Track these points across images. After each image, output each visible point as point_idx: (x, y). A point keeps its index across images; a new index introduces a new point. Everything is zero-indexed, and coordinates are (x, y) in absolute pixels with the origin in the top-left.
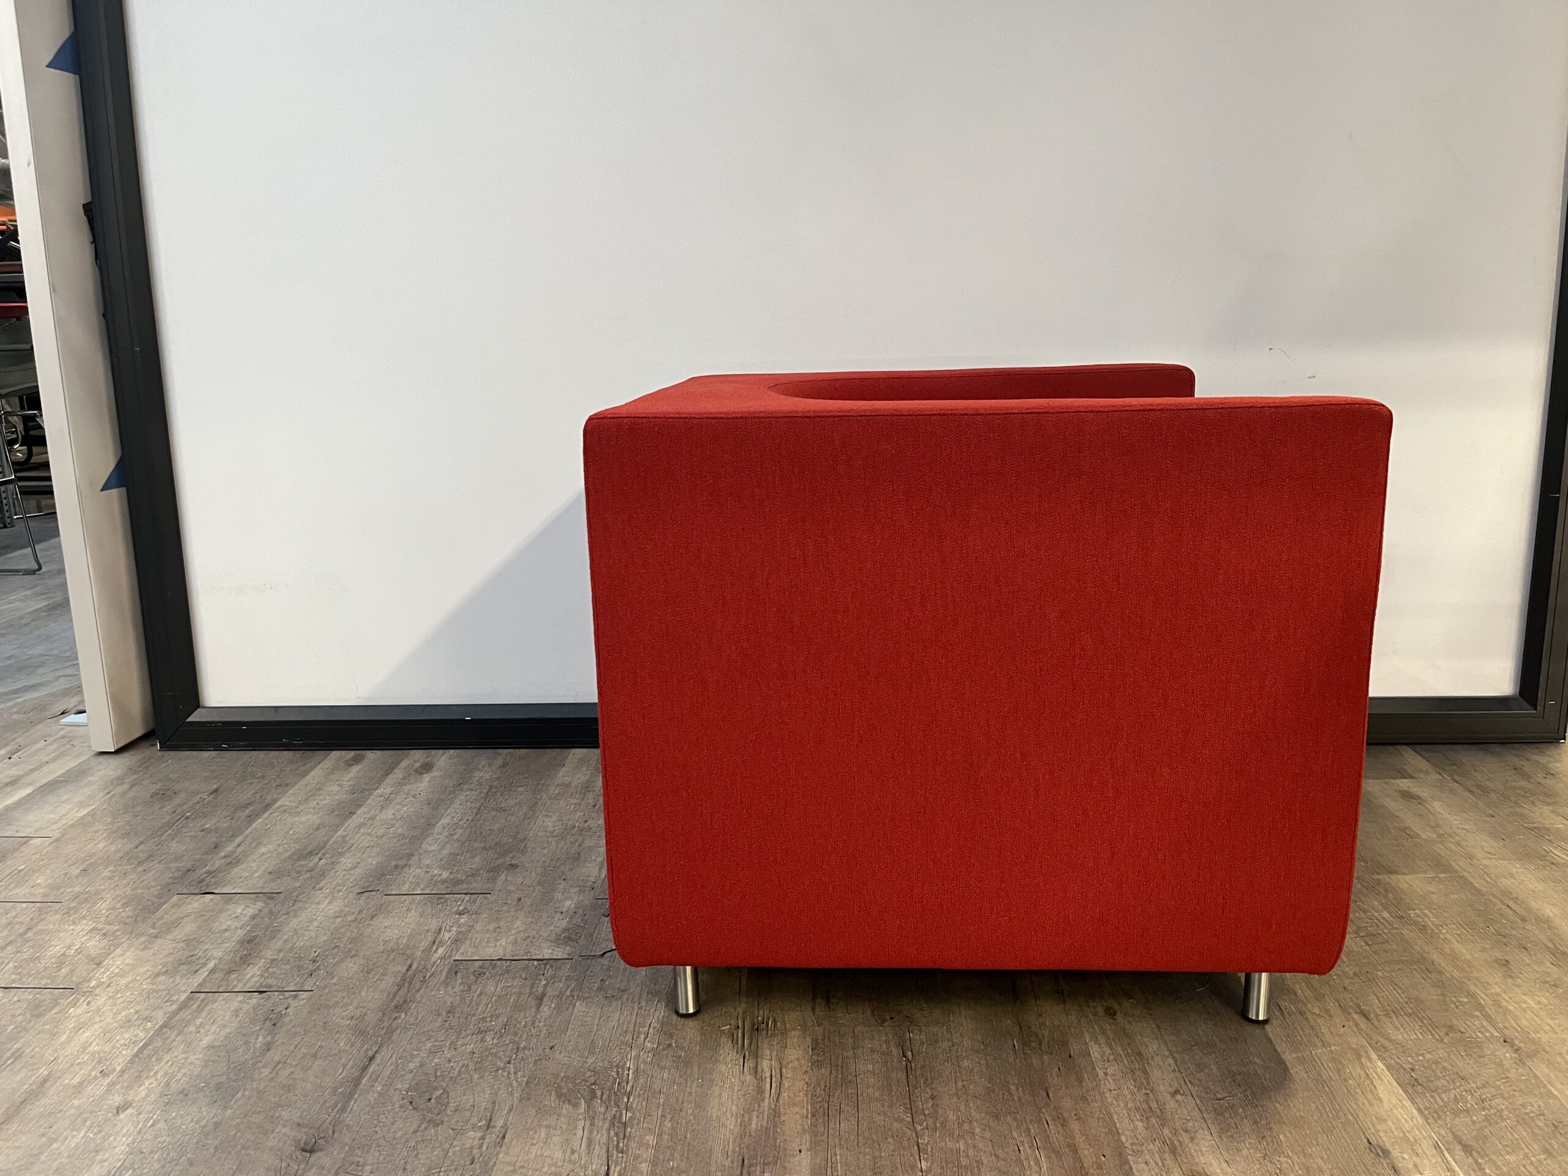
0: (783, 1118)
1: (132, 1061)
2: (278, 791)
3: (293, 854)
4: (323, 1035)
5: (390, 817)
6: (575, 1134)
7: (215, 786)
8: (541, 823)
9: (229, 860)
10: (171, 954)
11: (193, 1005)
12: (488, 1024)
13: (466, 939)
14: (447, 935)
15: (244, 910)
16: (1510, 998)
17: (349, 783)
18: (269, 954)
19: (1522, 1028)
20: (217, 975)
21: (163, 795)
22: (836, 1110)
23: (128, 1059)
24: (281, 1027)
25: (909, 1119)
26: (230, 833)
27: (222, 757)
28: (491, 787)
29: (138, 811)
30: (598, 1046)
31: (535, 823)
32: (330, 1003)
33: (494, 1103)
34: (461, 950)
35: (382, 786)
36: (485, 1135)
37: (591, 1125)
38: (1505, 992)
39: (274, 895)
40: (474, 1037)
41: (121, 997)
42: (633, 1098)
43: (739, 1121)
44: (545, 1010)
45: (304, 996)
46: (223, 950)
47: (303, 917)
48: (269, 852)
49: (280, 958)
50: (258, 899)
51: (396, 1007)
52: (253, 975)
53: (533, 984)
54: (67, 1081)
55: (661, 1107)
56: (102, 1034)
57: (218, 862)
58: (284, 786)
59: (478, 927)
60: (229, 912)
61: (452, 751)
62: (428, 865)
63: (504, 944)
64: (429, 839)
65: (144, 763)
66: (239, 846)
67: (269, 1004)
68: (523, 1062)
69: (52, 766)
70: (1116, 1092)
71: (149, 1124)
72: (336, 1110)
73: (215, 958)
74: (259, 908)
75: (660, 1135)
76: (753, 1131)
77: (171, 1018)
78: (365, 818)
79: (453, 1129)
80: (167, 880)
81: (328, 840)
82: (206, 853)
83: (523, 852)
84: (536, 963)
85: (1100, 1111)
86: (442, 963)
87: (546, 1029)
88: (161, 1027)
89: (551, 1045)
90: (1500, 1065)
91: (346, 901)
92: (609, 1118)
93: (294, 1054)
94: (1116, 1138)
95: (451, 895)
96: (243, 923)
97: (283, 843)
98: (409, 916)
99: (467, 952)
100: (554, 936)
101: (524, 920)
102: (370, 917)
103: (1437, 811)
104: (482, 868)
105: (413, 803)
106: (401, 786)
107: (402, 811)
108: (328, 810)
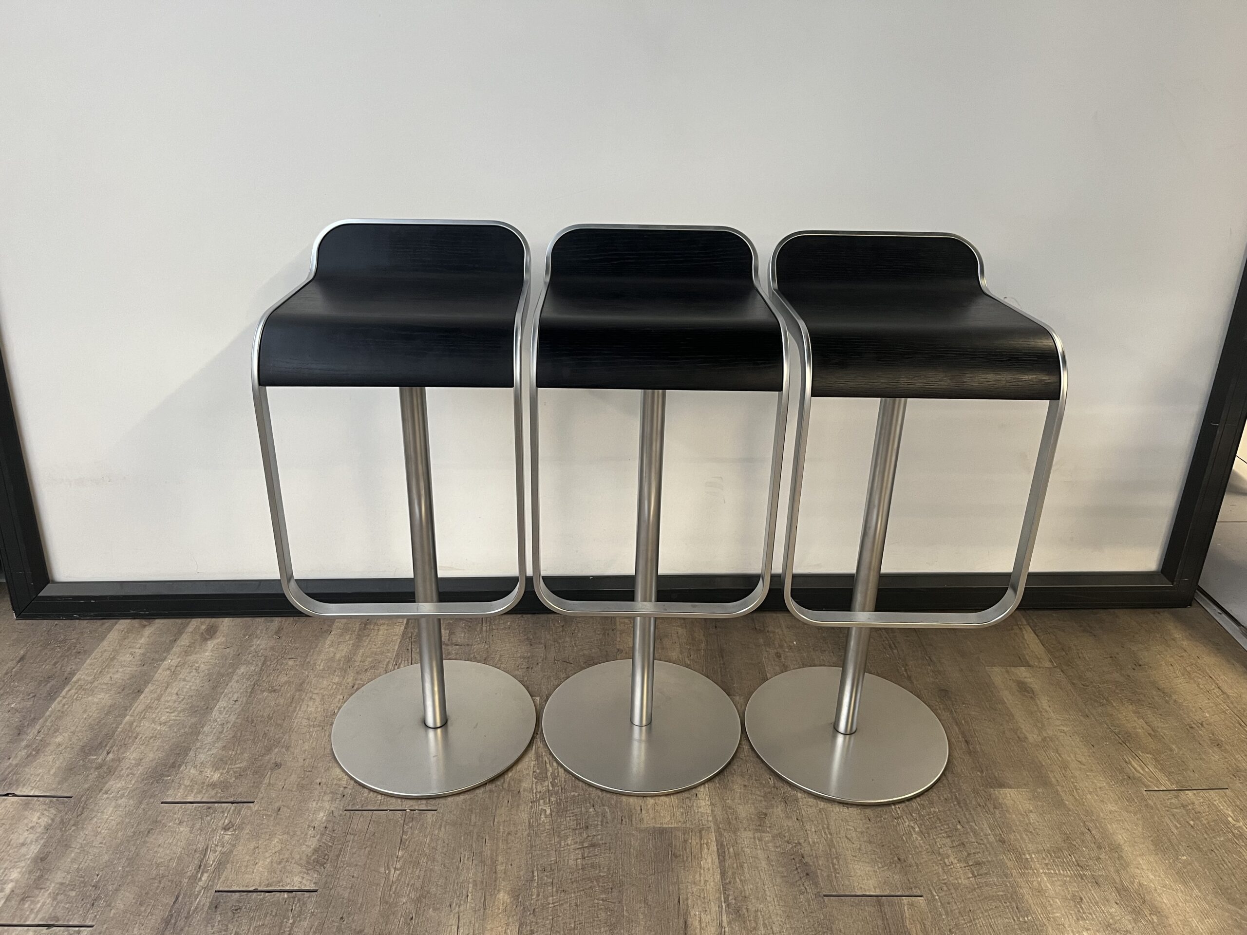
3: (84, 746)
5: (174, 697)
7: (22, 653)
8: (306, 708)
9: (29, 751)
13: (228, 862)
14: (211, 859)
15: (39, 818)
17: (141, 652)
18: (58, 876)
26: (33, 715)
31: (300, 708)
34: (223, 878)
35: (170, 656)
39: (66, 800)
46: (19, 870)
47: (89, 828)
48: (64, 742)
49: (68, 882)
50: (52, 804)
52: (43, 903)
53: (282, 923)
57: (19, 754)
59: (240, 846)
60: (26, 821)
62: (202, 763)
63: (260, 869)
66: (38, 733)
73: (11, 881)
74: (52, 817)
81: (117, 728)
82: (11, 741)
83: (287, 748)
84: (286, 895)
86: (205, 894)
95: (220, 804)
96: (38, 835)
97: (77, 730)
98: (180, 831)
99: (228, 881)
100: (304, 858)
101: (281, 837)
102: (147, 832)
103: (1044, 707)
104: (249, 768)
105: (195, 679)
106: (187, 656)
107: (185, 690)
108: (119, 687)
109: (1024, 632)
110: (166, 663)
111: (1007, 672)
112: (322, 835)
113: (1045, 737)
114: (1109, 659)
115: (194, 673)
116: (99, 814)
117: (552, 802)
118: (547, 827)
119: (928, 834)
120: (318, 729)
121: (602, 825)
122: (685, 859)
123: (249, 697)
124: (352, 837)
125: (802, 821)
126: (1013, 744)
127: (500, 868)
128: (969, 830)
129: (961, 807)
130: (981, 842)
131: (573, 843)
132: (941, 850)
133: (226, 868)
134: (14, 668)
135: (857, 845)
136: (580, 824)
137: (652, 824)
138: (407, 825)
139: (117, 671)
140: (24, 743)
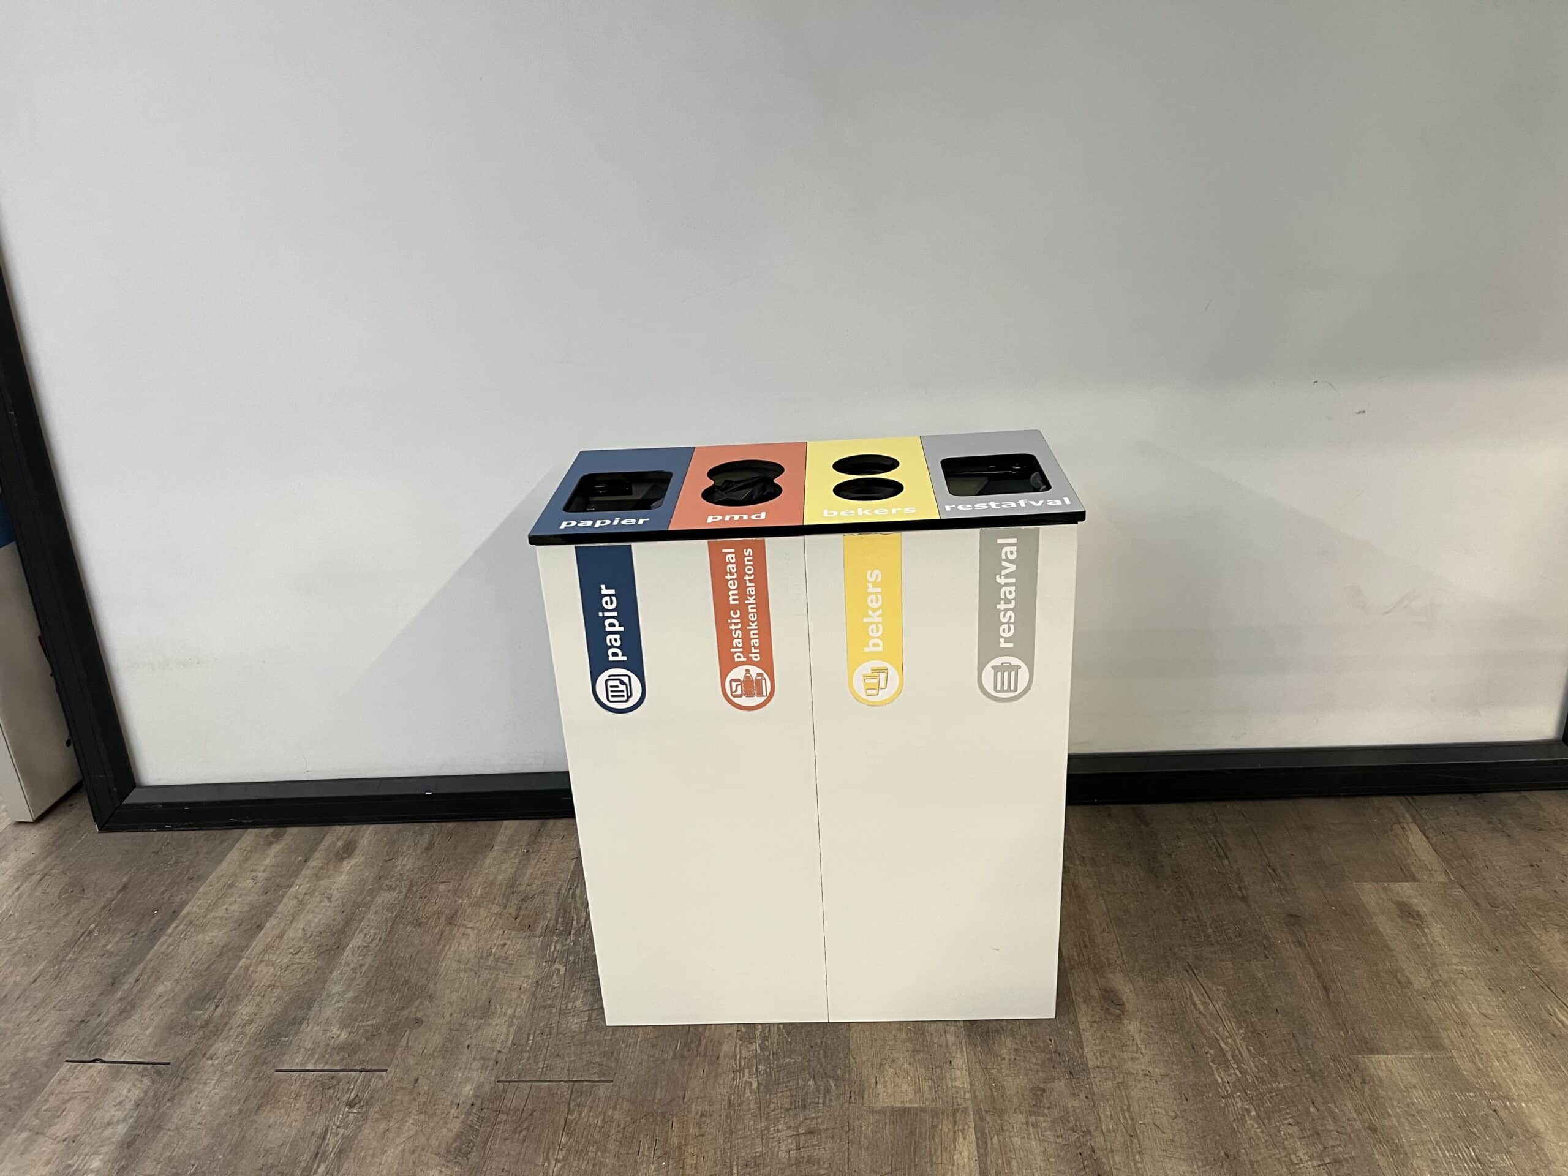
3: (189, 997)
5: (300, 934)
7: (125, 879)
8: (456, 947)
9: (123, 1007)
10: (50, 1163)
14: (331, 1143)
15: (130, 1091)
17: (263, 875)
18: (146, 1166)
21: (71, 894)
26: (130, 961)
28: (411, 884)
29: (43, 920)
31: (450, 946)
35: (298, 882)
39: (163, 1068)
47: (187, 1105)
48: (166, 992)
50: (146, 1073)
57: (112, 1007)
58: (195, 880)
61: (377, 826)
62: (328, 1019)
63: (390, 1159)
64: (335, 973)
66: (137, 981)
78: (272, 937)
80: (58, 1037)
82: (103, 993)
83: (431, 996)
91: (235, 1079)
96: (126, 1112)
97: (182, 977)
98: (296, 1107)
100: (443, 1145)
101: (417, 1117)
102: (256, 1108)
103: (1437, 939)
104: (384, 1025)
105: (326, 910)
106: (318, 880)
107: (313, 925)
108: (236, 922)
109: (1409, 833)
110: (293, 890)
111: (1384, 888)
112: (468, 1114)
113: (1437, 981)
114: (1530, 869)
115: (326, 903)
116: (201, 1086)
117: (760, 1072)
118: (752, 1106)
119: (1269, 1119)
120: (470, 974)
121: (824, 1104)
122: (933, 1152)
123: (390, 932)
124: (504, 1117)
125: (1093, 1100)
126: (1392, 992)
127: (690, 1161)
128: (1326, 1114)
129: (1315, 1081)
130: (1344, 1131)
131: (785, 1129)
132: (1286, 1142)
133: (347, 1158)
134: (114, 900)
135: (1168, 1135)
136: (795, 1101)
137: (888, 1103)
138: (574, 1101)
139: (235, 901)
140: (119, 995)
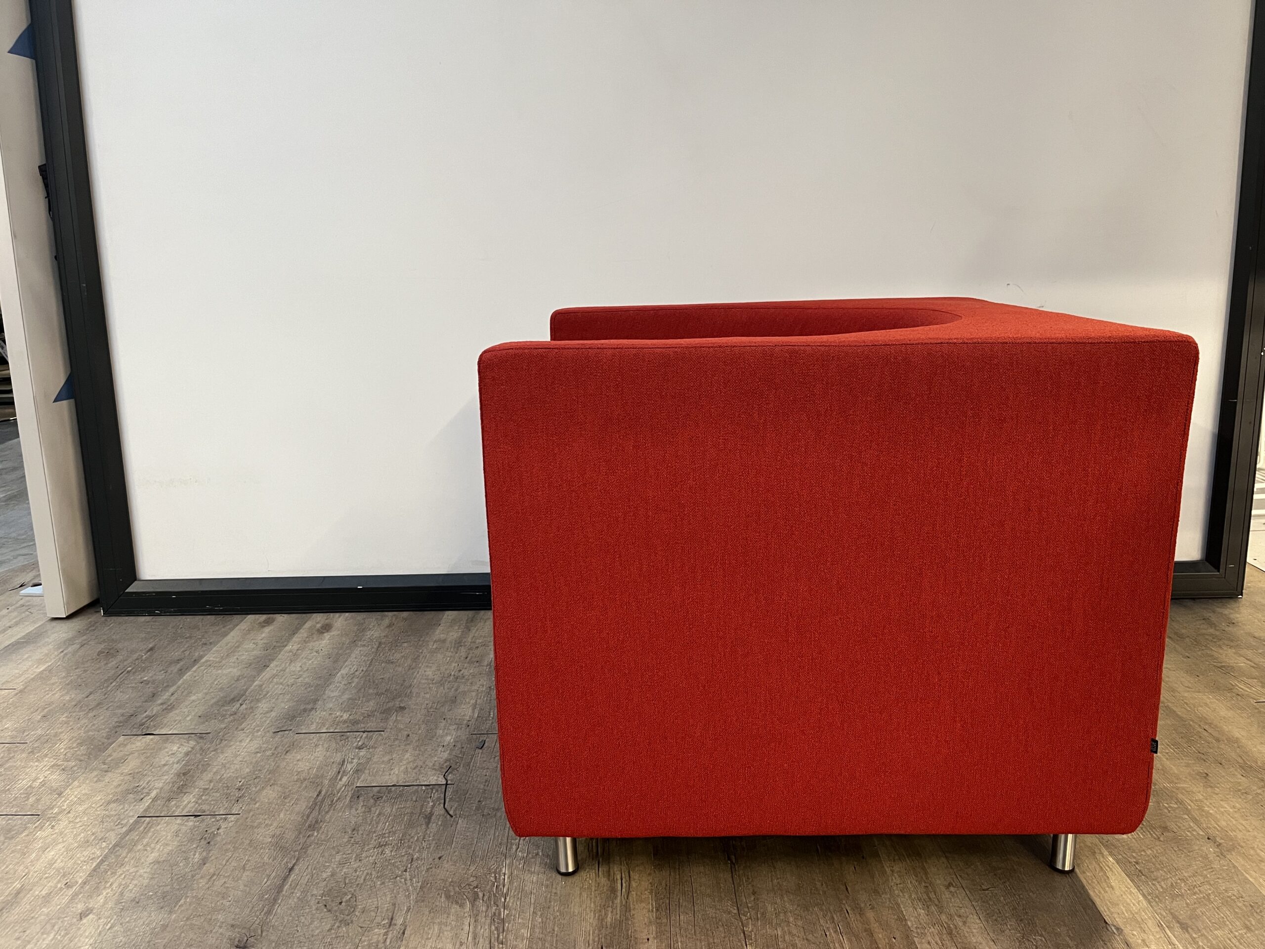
0: (632, 912)
1: (90, 875)
2: (204, 649)
3: (218, 701)
4: (250, 851)
5: (299, 669)
6: (462, 929)
7: (151, 646)
8: (423, 673)
9: (165, 707)
10: (120, 785)
11: (138, 828)
12: (387, 839)
13: (365, 768)
14: (349, 767)
15: (179, 748)
16: (1211, 804)
17: (262, 642)
18: (201, 784)
19: (1222, 829)
20: (159, 802)
21: (109, 653)
22: (676, 905)
23: (88, 873)
24: (215, 845)
25: (736, 911)
26: (165, 685)
27: (155, 621)
28: (380, 643)
29: (87, 667)
30: (478, 856)
31: (418, 673)
32: (256, 824)
33: (394, 905)
34: (362, 779)
35: (290, 644)
36: (388, 931)
37: (475, 921)
38: (1206, 799)
39: (204, 735)
40: (376, 850)
41: (80, 822)
42: (510, 898)
43: (597, 915)
44: (433, 827)
45: (233, 819)
46: (163, 781)
47: (229, 753)
48: (198, 699)
49: (211, 788)
50: (190, 738)
51: (310, 826)
52: (188, 802)
53: (422, 805)
54: (37, 893)
55: (532, 906)
56: (65, 853)
57: (155, 708)
58: (208, 645)
59: (375, 759)
60: (166, 750)
61: (347, 614)
63: (397, 773)
64: (331, 687)
65: (90, 627)
66: (172, 694)
67: (203, 825)
68: (417, 871)
69: (15, 629)
70: (902, 886)
71: (108, 927)
72: (262, 914)
73: (156, 788)
74: (192, 746)
75: (533, 928)
76: (609, 924)
77: (122, 839)
78: (277, 670)
79: (361, 927)
80: (114, 723)
81: (247, 689)
82: (146, 701)
83: (409, 696)
84: (424, 788)
85: (890, 901)
86: (346, 789)
87: (434, 842)
88: (115, 846)
89: (439, 856)
90: (1206, 857)
91: (264, 739)
92: (490, 915)
93: (226, 867)
94: (904, 923)
95: (351, 733)
96: (179, 758)
97: (210, 691)
98: (317, 751)
99: (367, 780)
100: (437, 766)
101: (412, 753)
102: (285, 752)
104: (375, 711)
112: (452, 750)
116: (238, 743)
120: (437, 685)
124: (481, 751)
133: (364, 772)
